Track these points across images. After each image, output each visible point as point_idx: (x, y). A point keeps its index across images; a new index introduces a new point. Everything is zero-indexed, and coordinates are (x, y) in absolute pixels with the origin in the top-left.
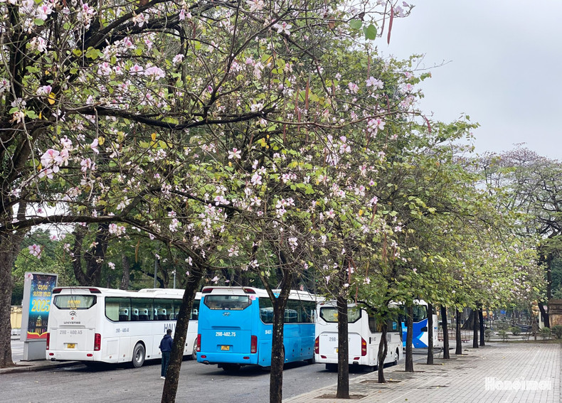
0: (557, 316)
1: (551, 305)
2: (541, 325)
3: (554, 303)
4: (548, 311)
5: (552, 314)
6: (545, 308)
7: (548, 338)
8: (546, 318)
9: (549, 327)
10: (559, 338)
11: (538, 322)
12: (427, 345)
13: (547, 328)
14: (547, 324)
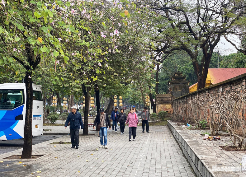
0: (161, 105)
1: (158, 98)
2: (151, 111)
3: (160, 97)
4: (156, 102)
5: (158, 104)
6: (154, 100)
7: (155, 121)
8: (154, 106)
9: (156, 112)
10: (163, 120)
11: (149, 110)
12: (23, 137)
13: (154, 113)
14: (155, 111)
